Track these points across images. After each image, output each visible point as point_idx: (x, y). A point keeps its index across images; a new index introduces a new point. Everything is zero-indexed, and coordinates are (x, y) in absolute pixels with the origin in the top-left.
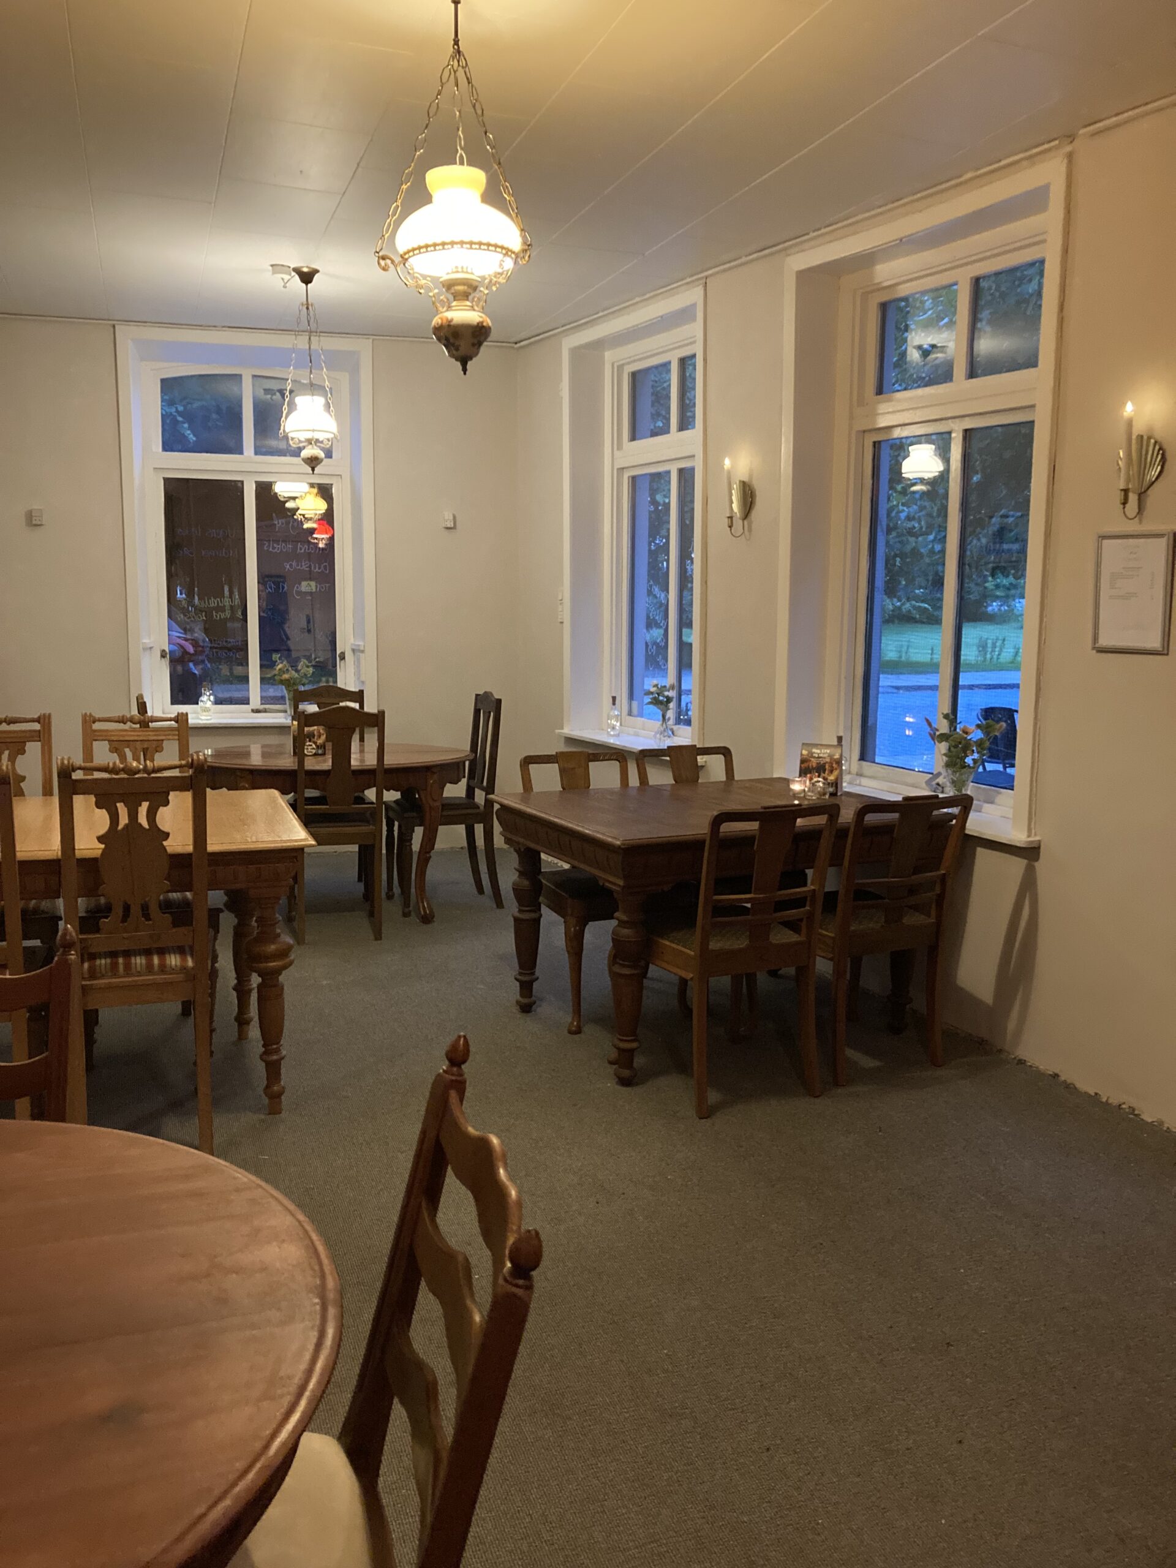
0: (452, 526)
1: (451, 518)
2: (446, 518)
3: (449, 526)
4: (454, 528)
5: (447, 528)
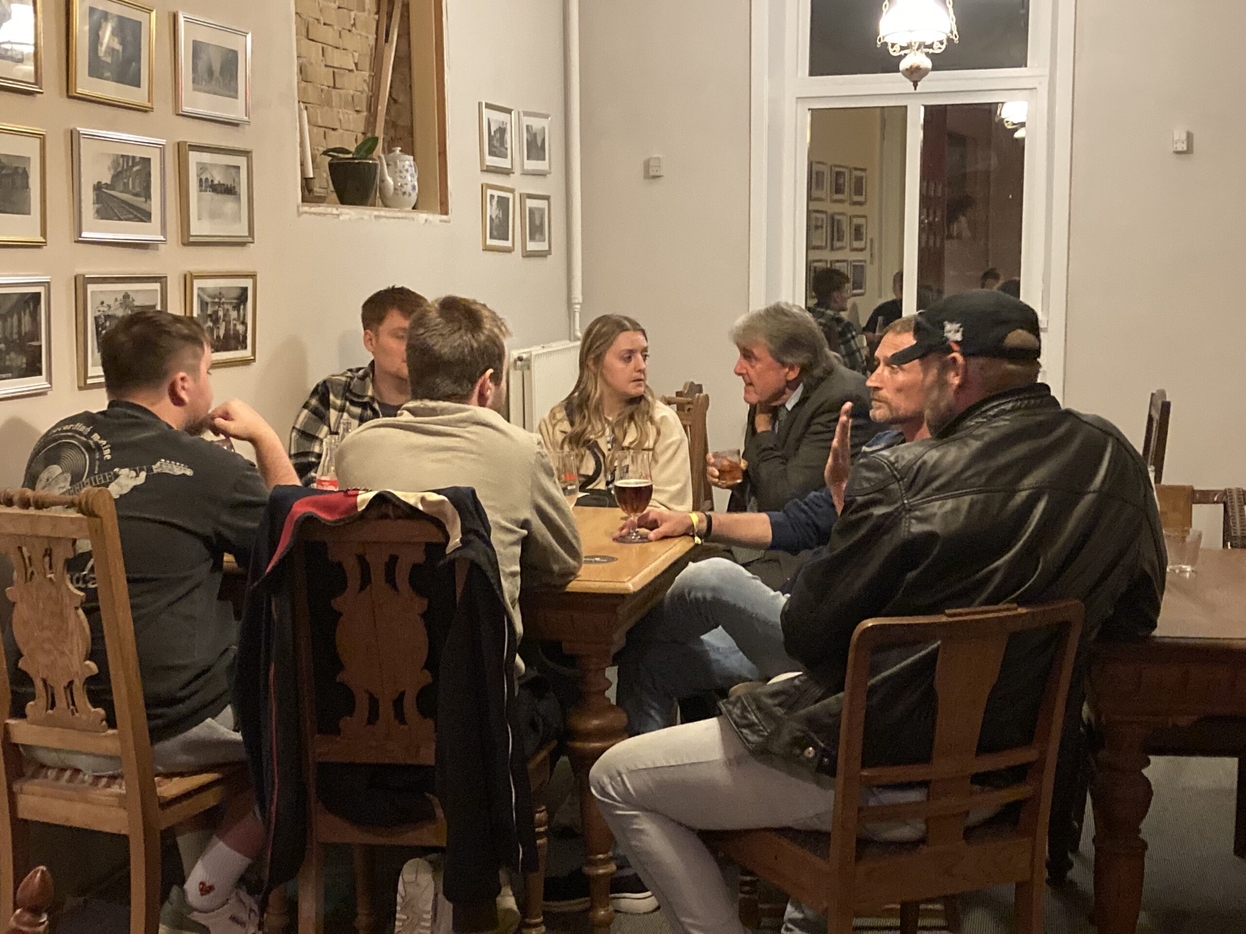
0: (1185, 149)
1: (1184, 137)
2: (1176, 138)
3: (1180, 149)
4: (1189, 151)
5: (1178, 153)
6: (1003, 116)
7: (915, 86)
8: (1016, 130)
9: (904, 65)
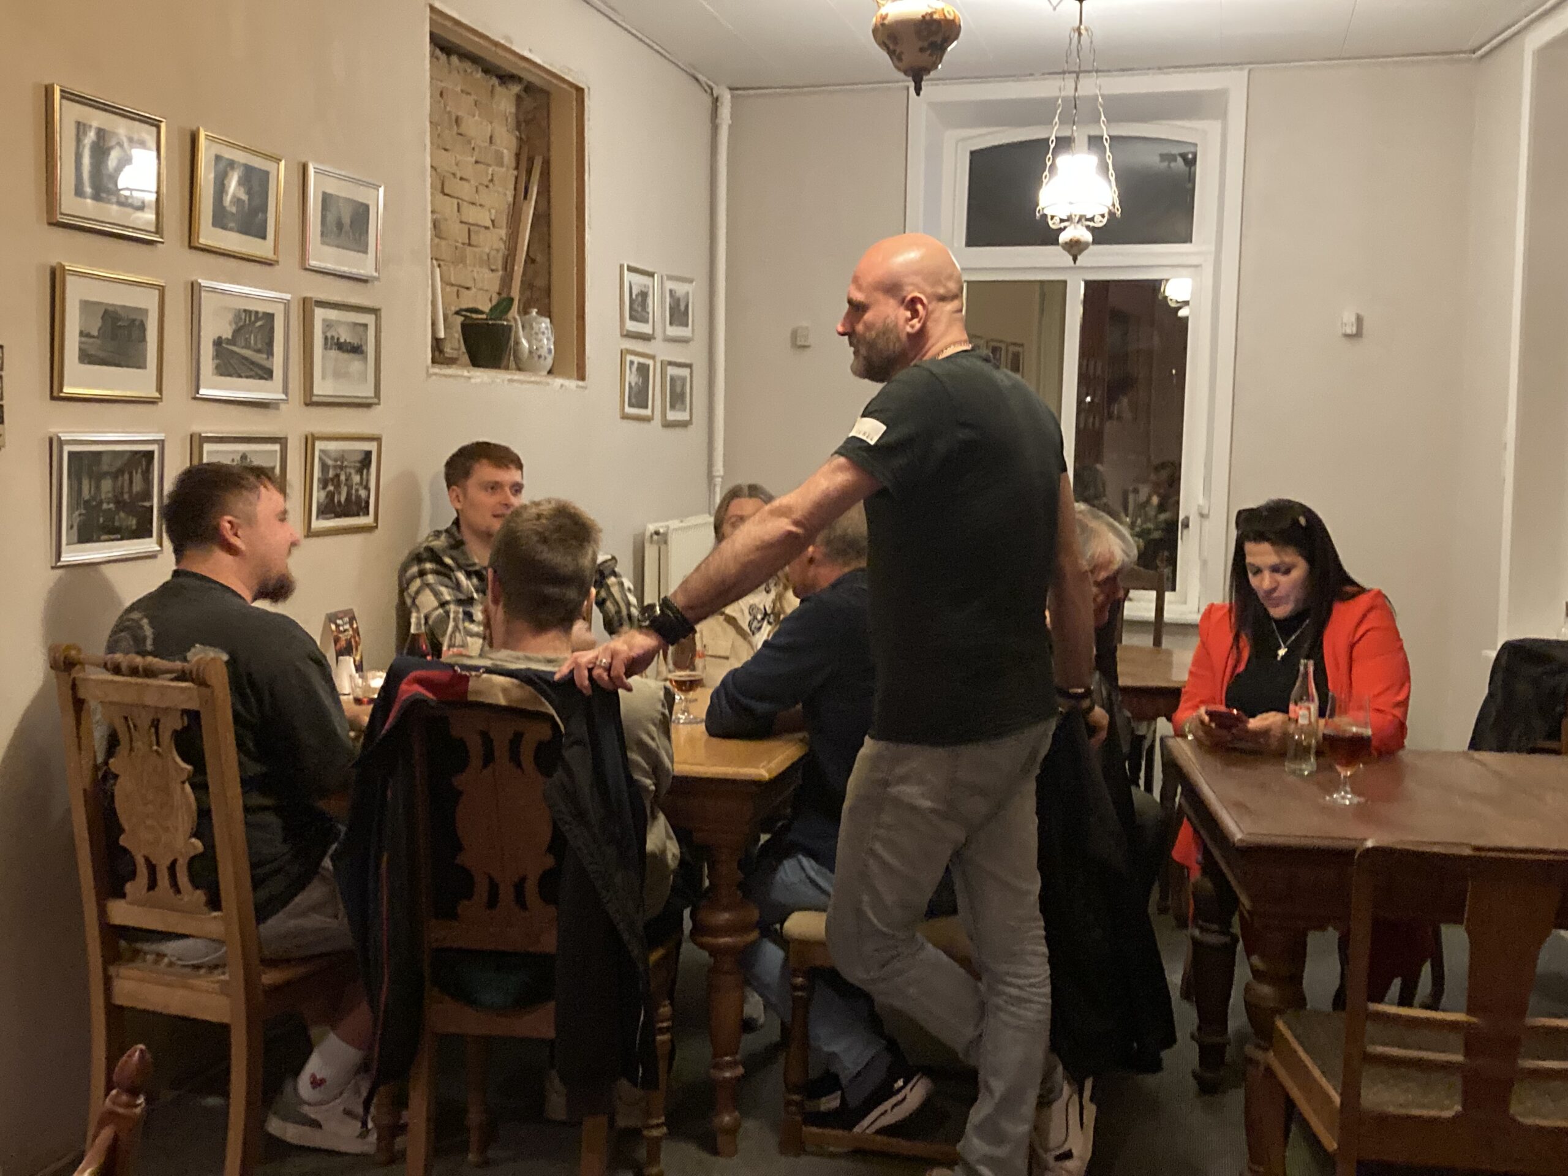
0: (1355, 332)
1: (1353, 319)
2: (1345, 320)
3: (1349, 331)
4: (1359, 334)
5: (1347, 336)
6: (1167, 294)
7: (1075, 259)
8: (1180, 308)
9: (1064, 237)
